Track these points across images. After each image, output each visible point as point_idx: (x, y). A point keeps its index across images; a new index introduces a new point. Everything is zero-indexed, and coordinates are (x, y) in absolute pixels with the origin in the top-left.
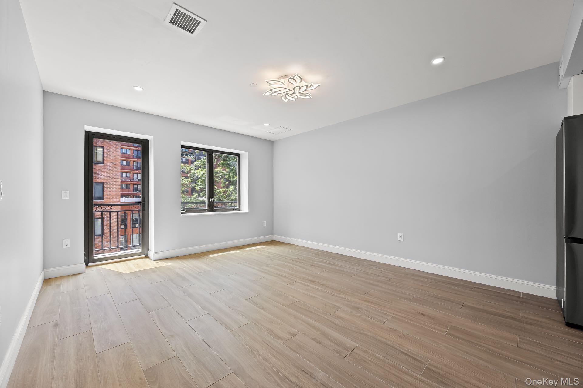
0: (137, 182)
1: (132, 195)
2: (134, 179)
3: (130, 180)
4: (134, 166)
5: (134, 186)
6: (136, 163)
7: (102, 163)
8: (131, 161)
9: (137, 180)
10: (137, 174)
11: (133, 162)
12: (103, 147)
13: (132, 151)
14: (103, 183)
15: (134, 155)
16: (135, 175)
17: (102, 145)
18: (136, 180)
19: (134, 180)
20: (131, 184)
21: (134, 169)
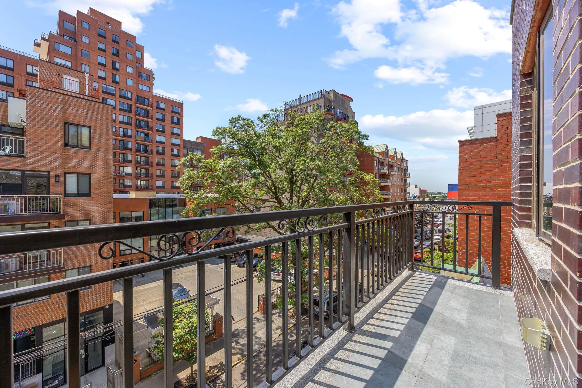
0: (124, 176)
1: (118, 191)
2: (120, 172)
3: (116, 174)
4: (120, 158)
5: (121, 180)
6: (123, 155)
7: (89, 148)
8: (117, 153)
9: (124, 174)
10: (124, 167)
11: (120, 153)
12: (90, 127)
13: (118, 142)
14: (90, 175)
15: (120, 146)
16: (121, 169)
17: (89, 125)
18: (122, 174)
19: (120, 174)
20: (117, 179)
21: (120, 161)
